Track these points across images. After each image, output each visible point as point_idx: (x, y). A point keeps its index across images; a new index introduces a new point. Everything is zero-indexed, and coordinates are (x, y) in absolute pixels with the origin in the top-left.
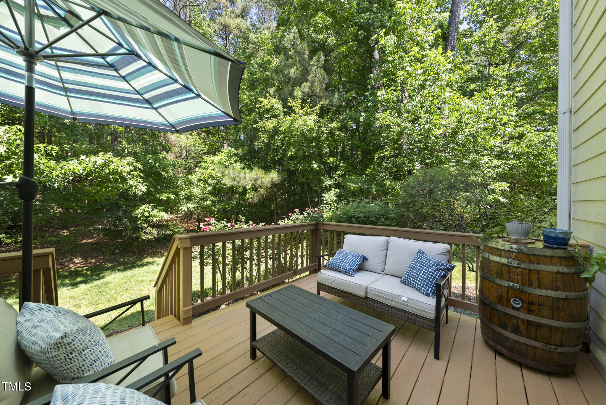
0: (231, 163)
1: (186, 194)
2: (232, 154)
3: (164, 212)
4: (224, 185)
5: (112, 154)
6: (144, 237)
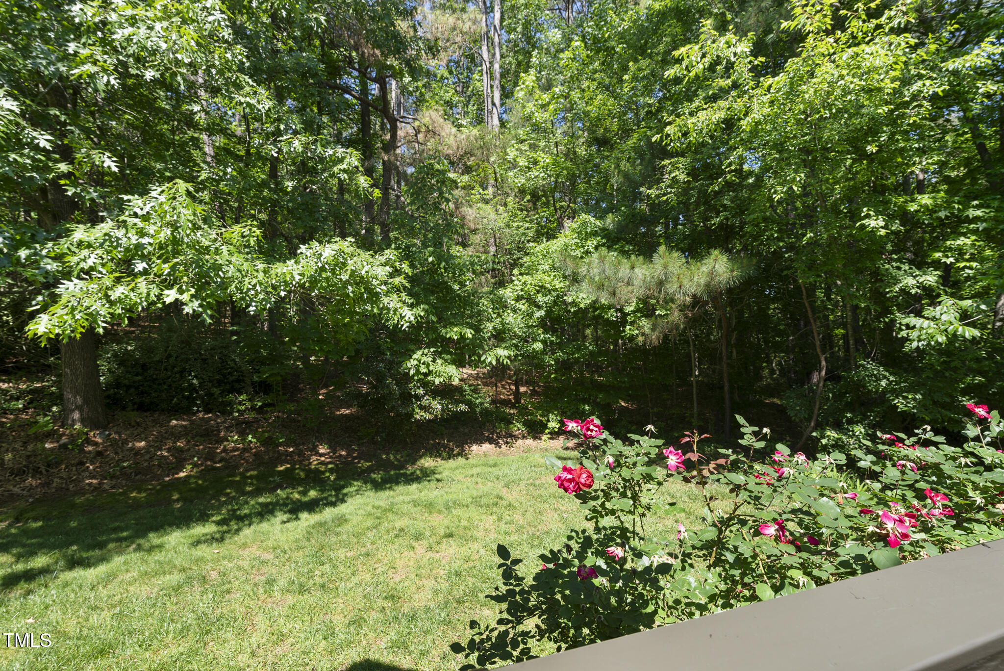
0: (587, 252)
1: (494, 328)
2: (589, 230)
3: (454, 367)
4: (574, 303)
5: (353, 240)
6: (420, 415)
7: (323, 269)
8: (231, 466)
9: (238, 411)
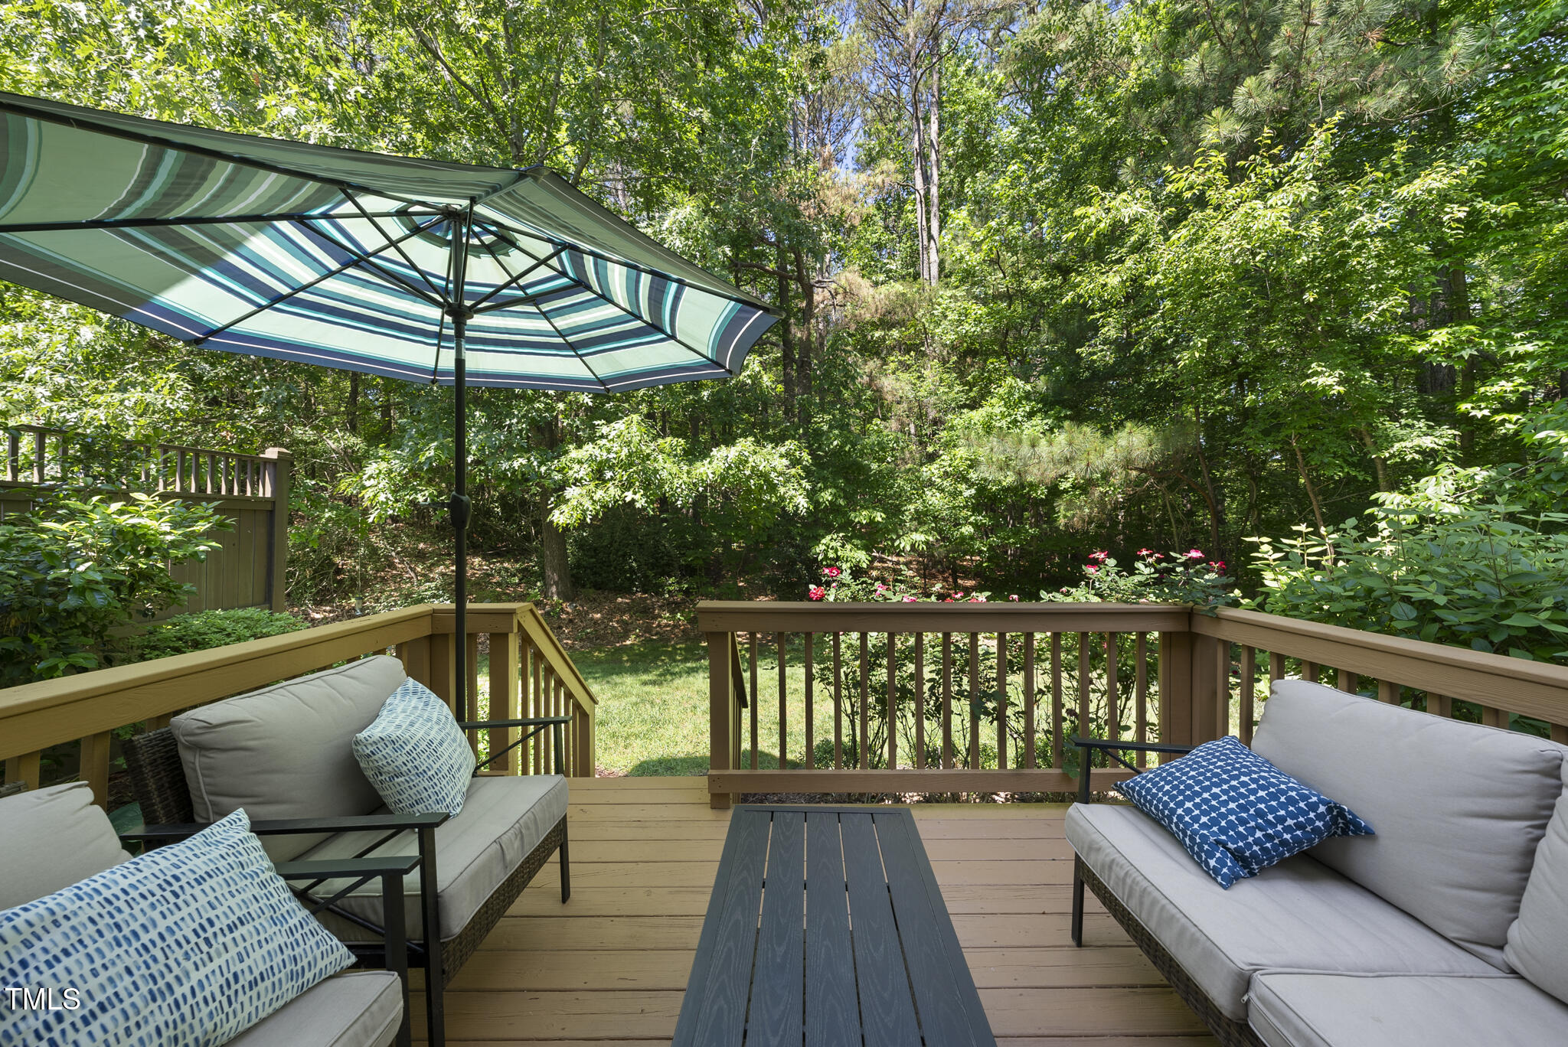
2: (1017, 397)
3: (864, 552)
7: (729, 467)
8: (664, 639)
9: (669, 592)
